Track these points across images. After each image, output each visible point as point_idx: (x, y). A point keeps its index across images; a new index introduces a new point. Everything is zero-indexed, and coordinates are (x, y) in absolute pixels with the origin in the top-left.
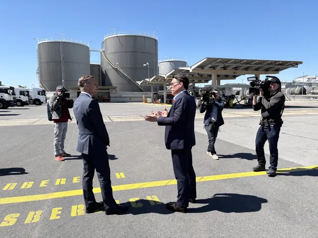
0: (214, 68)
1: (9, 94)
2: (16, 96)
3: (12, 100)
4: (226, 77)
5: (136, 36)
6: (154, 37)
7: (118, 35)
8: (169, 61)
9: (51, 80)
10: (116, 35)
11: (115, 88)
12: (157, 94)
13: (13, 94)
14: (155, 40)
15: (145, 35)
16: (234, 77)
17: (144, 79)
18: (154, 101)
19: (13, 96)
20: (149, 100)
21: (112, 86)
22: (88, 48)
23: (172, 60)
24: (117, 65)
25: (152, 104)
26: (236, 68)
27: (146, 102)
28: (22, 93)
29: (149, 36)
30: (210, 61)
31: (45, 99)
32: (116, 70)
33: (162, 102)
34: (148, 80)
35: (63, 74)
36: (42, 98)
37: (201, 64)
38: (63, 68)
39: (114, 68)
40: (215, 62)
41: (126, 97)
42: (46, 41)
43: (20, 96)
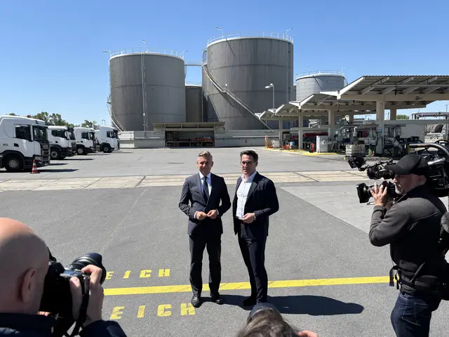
0: (380, 91)
1: (66, 138)
2: (76, 141)
3: (70, 146)
4: (408, 105)
5: (257, 39)
6: (287, 39)
7: (228, 39)
8: (313, 77)
9: (127, 114)
10: (225, 40)
11: (222, 124)
12: (289, 133)
13: (73, 138)
14: (289, 43)
15: (272, 36)
16: (424, 104)
17: (267, 110)
18: (283, 146)
19: (72, 141)
20: (275, 143)
21: (218, 121)
22: (182, 61)
23: (320, 74)
24: (226, 87)
25: (278, 150)
26: (421, 91)
27: (270, 146)
28: (85, 135)
29: (278, 37)
30: (369, 81)
31: (117, 144)
32: (225, 95)
33: (296, 147)
34: (272, 111)
35: (145, 105)
36: (112, 142)
37: (356, 86)
38: (144, 94)
39: (220, 93)
40: (379, 82)
41: (239, 138)
42: (122, 55)
43: (83, 140)
